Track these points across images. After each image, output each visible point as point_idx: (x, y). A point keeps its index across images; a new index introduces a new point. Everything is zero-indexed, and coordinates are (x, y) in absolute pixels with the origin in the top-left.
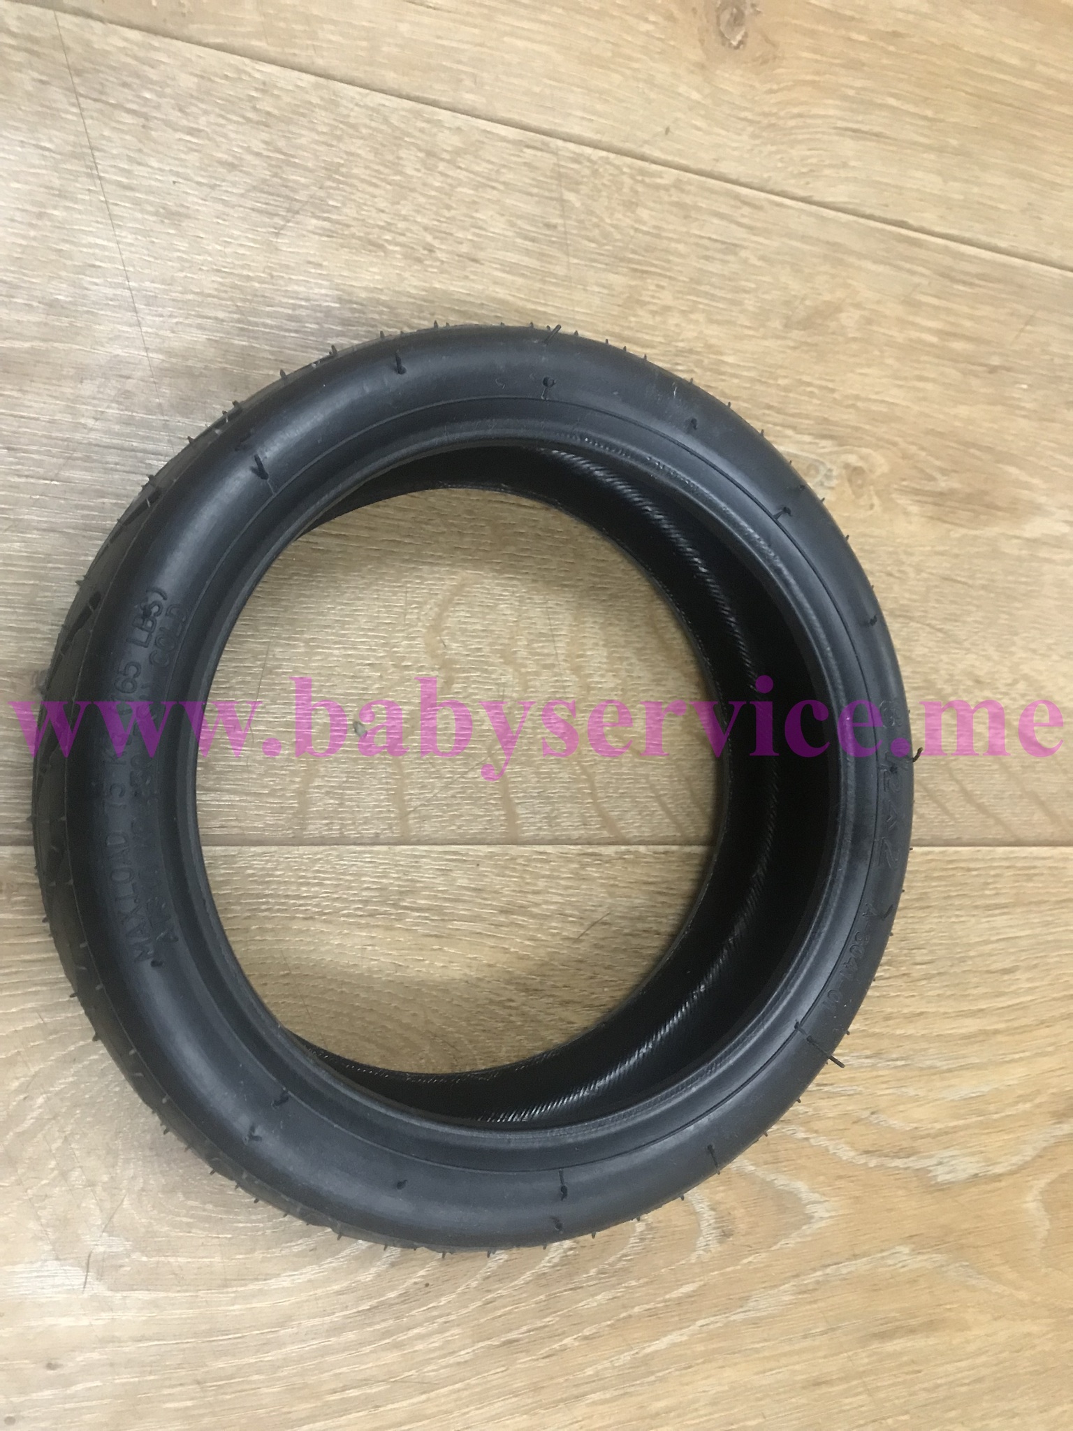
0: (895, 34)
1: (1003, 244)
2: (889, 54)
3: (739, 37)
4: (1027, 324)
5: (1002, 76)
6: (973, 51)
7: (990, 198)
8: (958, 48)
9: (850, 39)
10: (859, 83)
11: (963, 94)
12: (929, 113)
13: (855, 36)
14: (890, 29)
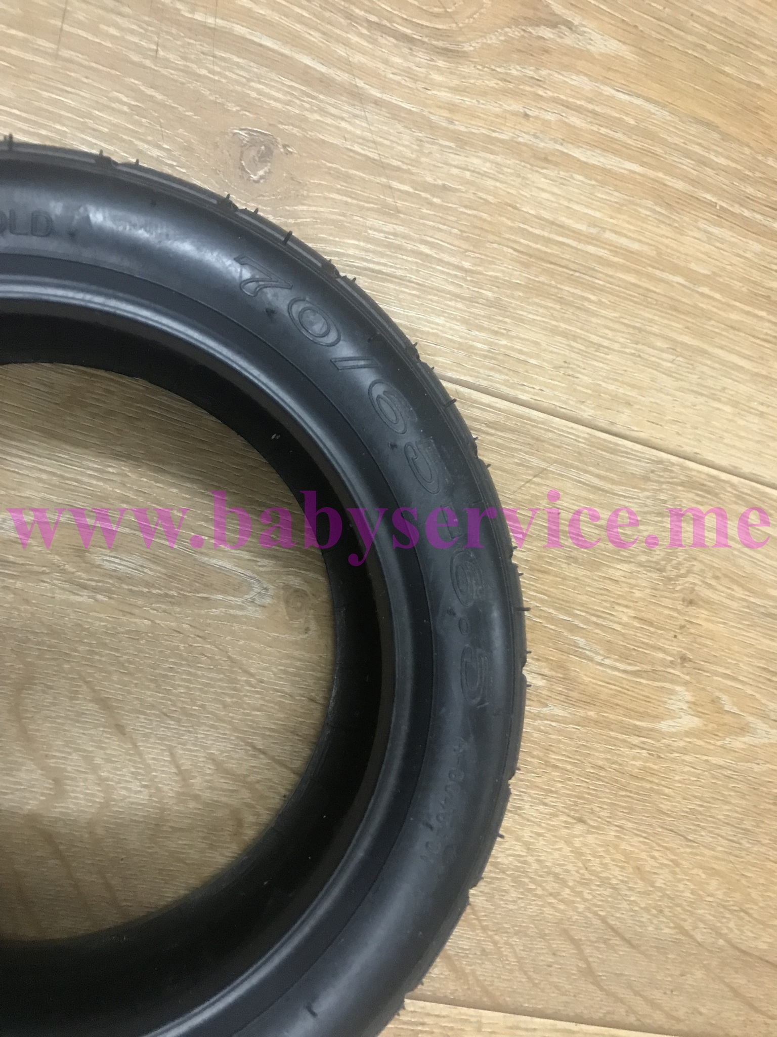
0: (445, 188)
1: (524, 397)
2: (431, 204)
3: (261, 173)
4: (535, 476)
5: (560, 239)
6: (533, 212)
7: (520, 352)
8: (515, 208)
9: (391, 188)
10: (390, 228)
11: (511, 251)
12: (467, 265)
13: (395, 184)
14: (440, 182)
